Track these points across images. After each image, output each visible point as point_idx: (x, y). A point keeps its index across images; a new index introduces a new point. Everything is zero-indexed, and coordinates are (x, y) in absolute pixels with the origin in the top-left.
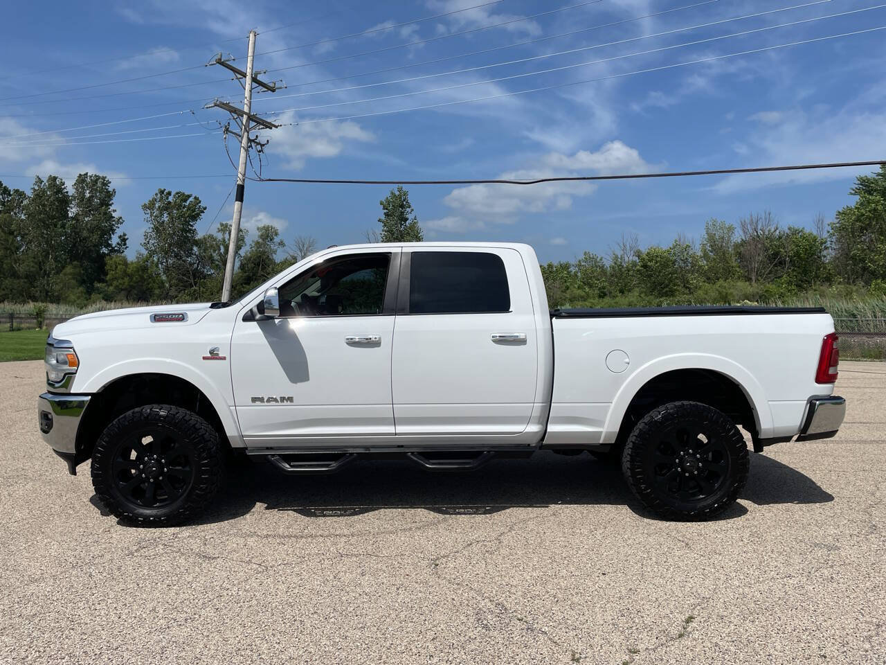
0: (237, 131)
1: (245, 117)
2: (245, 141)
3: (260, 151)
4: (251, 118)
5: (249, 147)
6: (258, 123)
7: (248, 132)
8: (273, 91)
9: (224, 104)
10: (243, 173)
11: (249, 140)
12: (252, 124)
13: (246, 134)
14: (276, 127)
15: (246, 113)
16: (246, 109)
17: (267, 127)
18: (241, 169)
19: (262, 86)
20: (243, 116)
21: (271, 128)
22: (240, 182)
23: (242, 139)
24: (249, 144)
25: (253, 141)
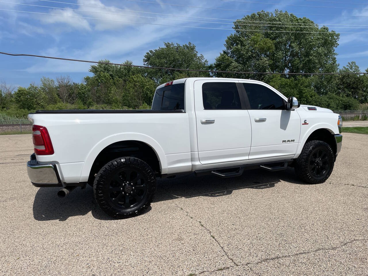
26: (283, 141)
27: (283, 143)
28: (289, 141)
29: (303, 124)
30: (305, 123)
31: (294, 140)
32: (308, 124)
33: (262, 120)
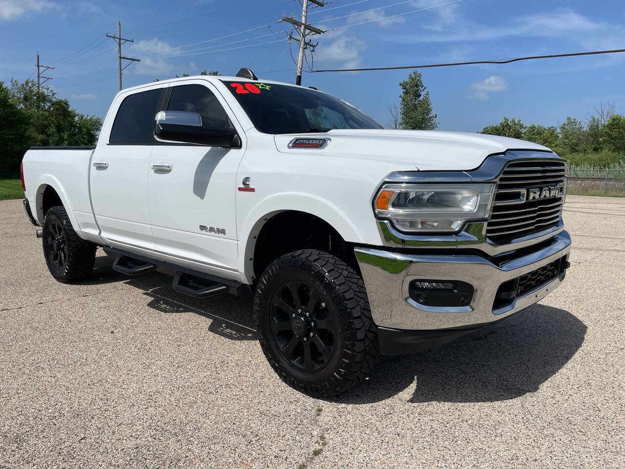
0: (298, 37)
1: (303, 27)
2: (302, 43)
3: (312, 51)
4: (306, 27)
5: (305, 48)
6: (312, 31)
7: (304, 38)
8: (322, 6)
9: (289, 19)
10: (300, 67)
11: (305, 43)
12: (307, 31)
13: (303, 39)
14: (323, 32)
15: (303, 24)
16: (303, 22)
17: (318, 33)
18: (299, 65)
19: (315, 3)
20: (301, 27)
21: (320, 34)
22: (299, 74)
23: (301, 43)
24: (305, 46)
25: (308, 43)
26: (203, 228)
27: (202, 232)
28: (212, 229)
29: (240, 189)
30: (246, 187)
31: (223, 232)
32: (253, 190)
33: (161, 170)
